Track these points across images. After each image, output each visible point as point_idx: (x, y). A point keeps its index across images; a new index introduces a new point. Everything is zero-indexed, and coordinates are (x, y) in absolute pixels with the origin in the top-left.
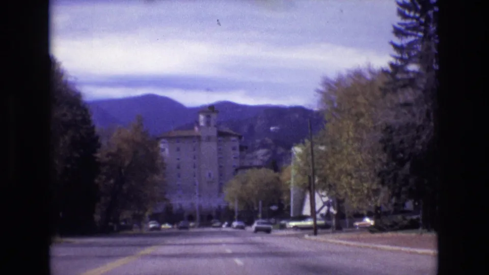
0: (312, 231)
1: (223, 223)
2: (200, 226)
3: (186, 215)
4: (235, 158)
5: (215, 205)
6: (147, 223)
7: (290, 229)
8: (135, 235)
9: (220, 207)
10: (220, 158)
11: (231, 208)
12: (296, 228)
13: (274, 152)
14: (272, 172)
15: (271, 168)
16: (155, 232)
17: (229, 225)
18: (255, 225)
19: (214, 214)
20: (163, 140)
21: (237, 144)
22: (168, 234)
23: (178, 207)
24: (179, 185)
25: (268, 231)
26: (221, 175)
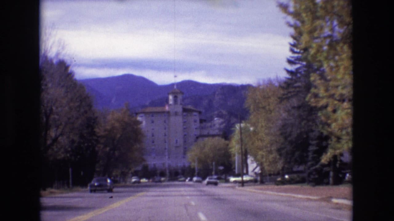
0: (241, 184)
1: (186, 178)
2: (169, 180)
3: (158, 172)
4: (196, 129)
5: (180, 165)
6: (131, 178)
7: (231, 182)
8: (122, 187)
9: (184, 166)
10: (185, 128)
11: (192, 167)
12: (235, 182)
13: (229, 121)
14: (223, 140)
15: (222, 138)
16: (136, 184)
17: (191, 180)
18: (207, 180)
19: (180, 171)
20: (141, 115)
21: (197, 118)
22: (146, 186)
23: (152, 166)
24: (153, 149)
25: (216, 184)
26: (185, 142)
